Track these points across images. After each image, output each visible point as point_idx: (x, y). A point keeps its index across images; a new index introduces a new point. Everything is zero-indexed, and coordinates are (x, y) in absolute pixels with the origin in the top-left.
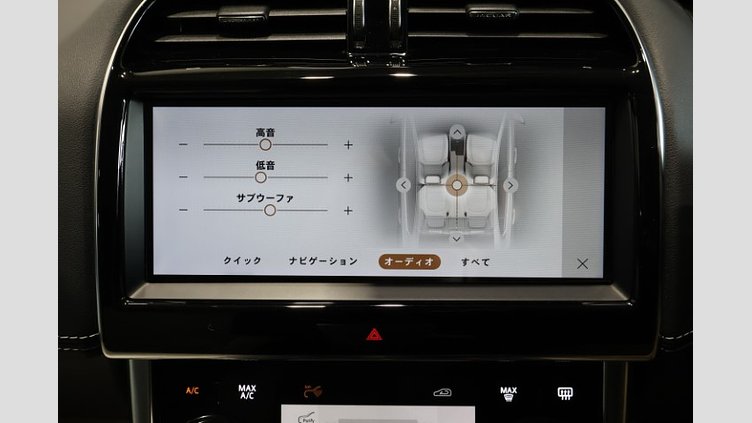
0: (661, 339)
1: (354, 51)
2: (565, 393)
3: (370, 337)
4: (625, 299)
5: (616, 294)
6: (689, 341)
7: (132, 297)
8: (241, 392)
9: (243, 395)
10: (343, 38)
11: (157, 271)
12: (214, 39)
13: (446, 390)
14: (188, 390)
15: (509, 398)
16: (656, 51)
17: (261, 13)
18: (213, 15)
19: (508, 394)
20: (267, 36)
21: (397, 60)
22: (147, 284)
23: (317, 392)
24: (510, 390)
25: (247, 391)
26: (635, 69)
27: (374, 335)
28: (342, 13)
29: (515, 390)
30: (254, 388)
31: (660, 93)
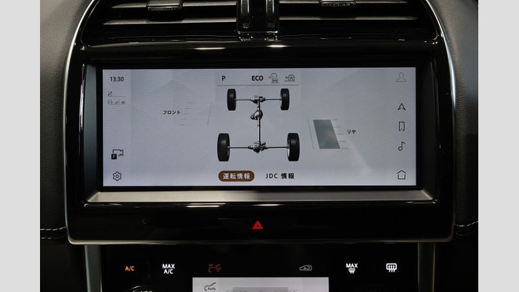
0: (455, 227)
1: (242, 30)
2: (392, 268)
3: (255, 227)
4: (431, 199)
5: (425, 196)
6: (475, 228)
7: (89, 201)
8: (164, 269)
9: (166, 271)
10: (234, 21)
11: (106, 184)
12: (145, 23)
13: (308, 266)
14: (127, 268)
15: (352, 271)
16: (450, 29)
17: (177, 4)
18: (145, 6)
19: (352, 268)
20: (182, 20)
21: (272, 36)
22: (99, 193)
23: (218, 268)
24: (353, 265)
25: (168, 268)
26: (435, 41)
27: (258, 226)
28: (234, 4)
29: (356, 265)
30: (173, 266)
31: (452, 57)
